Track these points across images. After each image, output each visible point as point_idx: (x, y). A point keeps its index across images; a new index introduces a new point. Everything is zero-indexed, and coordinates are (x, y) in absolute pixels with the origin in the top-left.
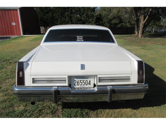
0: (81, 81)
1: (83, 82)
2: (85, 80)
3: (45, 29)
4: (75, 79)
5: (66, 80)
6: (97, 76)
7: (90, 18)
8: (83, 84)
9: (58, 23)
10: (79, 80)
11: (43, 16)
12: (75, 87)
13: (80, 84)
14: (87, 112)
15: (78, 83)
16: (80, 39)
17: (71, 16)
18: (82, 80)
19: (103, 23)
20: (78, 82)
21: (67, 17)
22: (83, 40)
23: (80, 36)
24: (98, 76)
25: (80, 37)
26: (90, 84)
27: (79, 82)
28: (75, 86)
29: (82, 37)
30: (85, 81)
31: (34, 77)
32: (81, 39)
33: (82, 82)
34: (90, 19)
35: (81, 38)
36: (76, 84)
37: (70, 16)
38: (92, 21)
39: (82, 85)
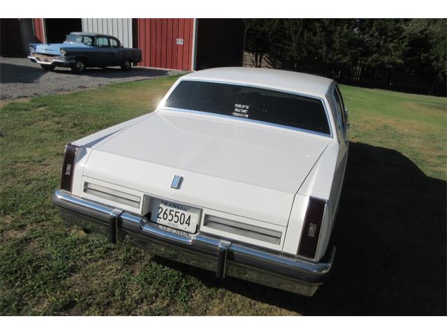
0: (172, 213)
1: (176, 216)
2: (181, 212)
3: (256, 58)
4: (161, 205)
5: (139, 203)
6: (202, 211)
7: (389, 39)
8: (176, 219)
9: (291, 46)
10: (169, 208)
11: (258, 26)
12: (158, 222)
13: (170, 217)
14: (192, 285)
15: (165, 215)
16: (240, 113)
17: (331, 31)
18: (175, 210)
19: (432, 57)
20: (165, 213)
21: (320, 32)
22: (247, 116)
23: (242, 104)
24: (205, 212)
25: (243, 106)
26: (189, 224)
27: (168, 212)
28: (159, 219)
29: (247, 107)
30: (179, 215)
31: (88, 180)
32: (244, 113)
33: (174, 215)
34: (391, 42)
35: (244, 109)
36: (161, 216)
37: (329, 29)
38: (395, 51)
39: (172, 222)
